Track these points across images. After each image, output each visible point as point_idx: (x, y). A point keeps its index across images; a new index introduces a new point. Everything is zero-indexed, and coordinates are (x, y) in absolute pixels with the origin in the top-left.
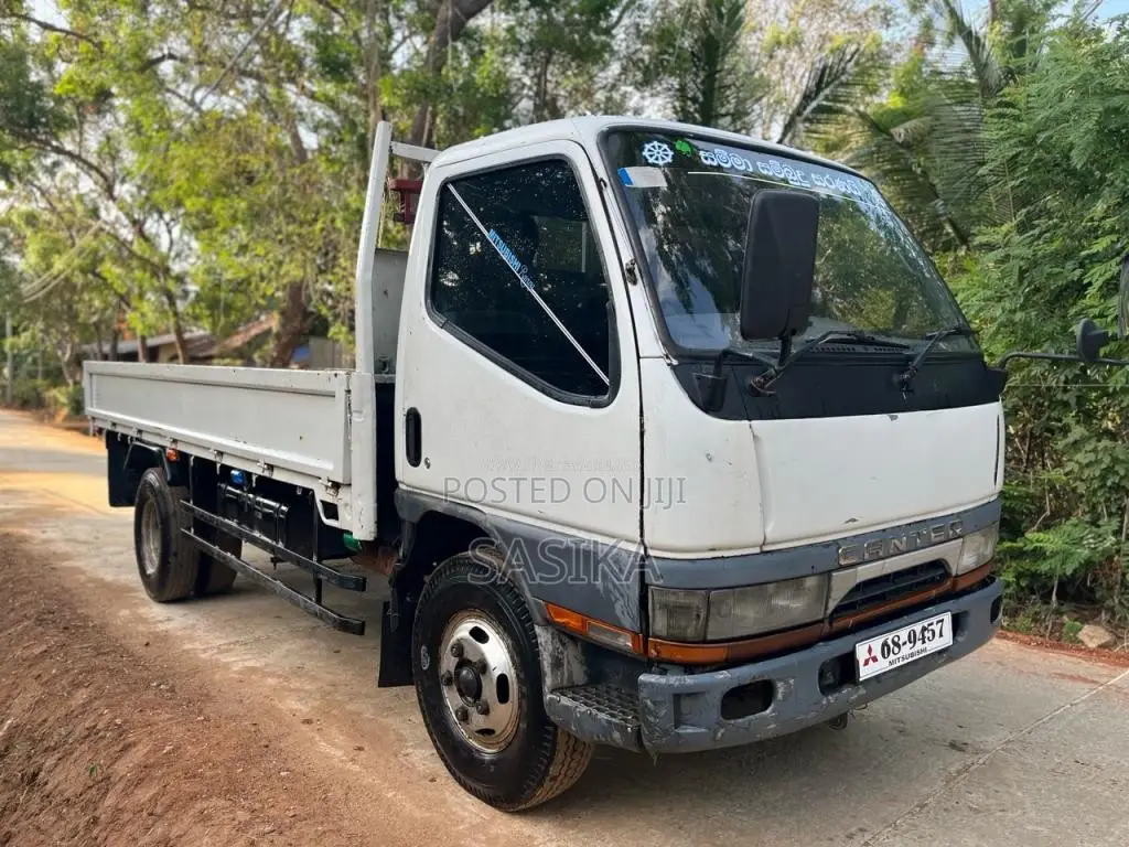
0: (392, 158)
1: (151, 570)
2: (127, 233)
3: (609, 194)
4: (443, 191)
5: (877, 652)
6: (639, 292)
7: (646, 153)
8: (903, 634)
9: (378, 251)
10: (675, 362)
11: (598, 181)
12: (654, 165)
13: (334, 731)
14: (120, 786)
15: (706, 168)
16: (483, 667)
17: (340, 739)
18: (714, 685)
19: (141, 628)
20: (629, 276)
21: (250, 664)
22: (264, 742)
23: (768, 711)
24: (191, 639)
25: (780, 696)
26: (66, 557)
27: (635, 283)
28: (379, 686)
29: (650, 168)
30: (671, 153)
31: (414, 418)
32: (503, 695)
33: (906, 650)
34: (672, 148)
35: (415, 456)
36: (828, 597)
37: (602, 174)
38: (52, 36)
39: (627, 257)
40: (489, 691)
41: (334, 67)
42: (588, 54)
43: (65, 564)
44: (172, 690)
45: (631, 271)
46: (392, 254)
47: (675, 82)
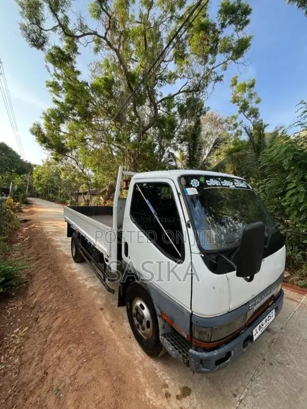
0: (123, 175)
1: (74, 255)
2: (80, 171)
3: (181, 197)
4: (135, 186)
5: (258, 330)
6: (191, 230)
7: (192, 183)
8: (264, 321)
9: (119, 198)
10: (203, 256)
11: (178, 194)
12: (194, 187)
13: (107, 314)
14: (53, 332)
15: (209, 186)
16: (143, 317)
17: (108, 317)
18: (213, 357)
19: (70, 271)
20: (188, 226)
21: (91, 285)
22: (90, 318)
23: (229, 360)
24: (80, 276)
25: (232, 355)
26: (59, 246)
27: (190, 227)
28: (118, 306)
29: (193, 188)
30: (199, 183)
31: (126, 245)
32: (148, 326)
33: (264, 326)
34: (199, 181)
35: (127, 254)
36: (246, 317)
37: (179, 191)
38: (65, 135)
39: (187, 219)
40: (144, 324)
41: (119, 141)
42: (170, 137)
43: (59, 249)
44: (72, 295)
45: (189, 224)
46: (122, 200)
47: (187, 143)
